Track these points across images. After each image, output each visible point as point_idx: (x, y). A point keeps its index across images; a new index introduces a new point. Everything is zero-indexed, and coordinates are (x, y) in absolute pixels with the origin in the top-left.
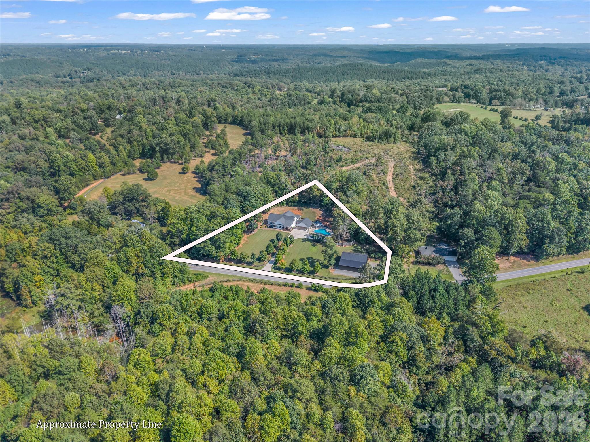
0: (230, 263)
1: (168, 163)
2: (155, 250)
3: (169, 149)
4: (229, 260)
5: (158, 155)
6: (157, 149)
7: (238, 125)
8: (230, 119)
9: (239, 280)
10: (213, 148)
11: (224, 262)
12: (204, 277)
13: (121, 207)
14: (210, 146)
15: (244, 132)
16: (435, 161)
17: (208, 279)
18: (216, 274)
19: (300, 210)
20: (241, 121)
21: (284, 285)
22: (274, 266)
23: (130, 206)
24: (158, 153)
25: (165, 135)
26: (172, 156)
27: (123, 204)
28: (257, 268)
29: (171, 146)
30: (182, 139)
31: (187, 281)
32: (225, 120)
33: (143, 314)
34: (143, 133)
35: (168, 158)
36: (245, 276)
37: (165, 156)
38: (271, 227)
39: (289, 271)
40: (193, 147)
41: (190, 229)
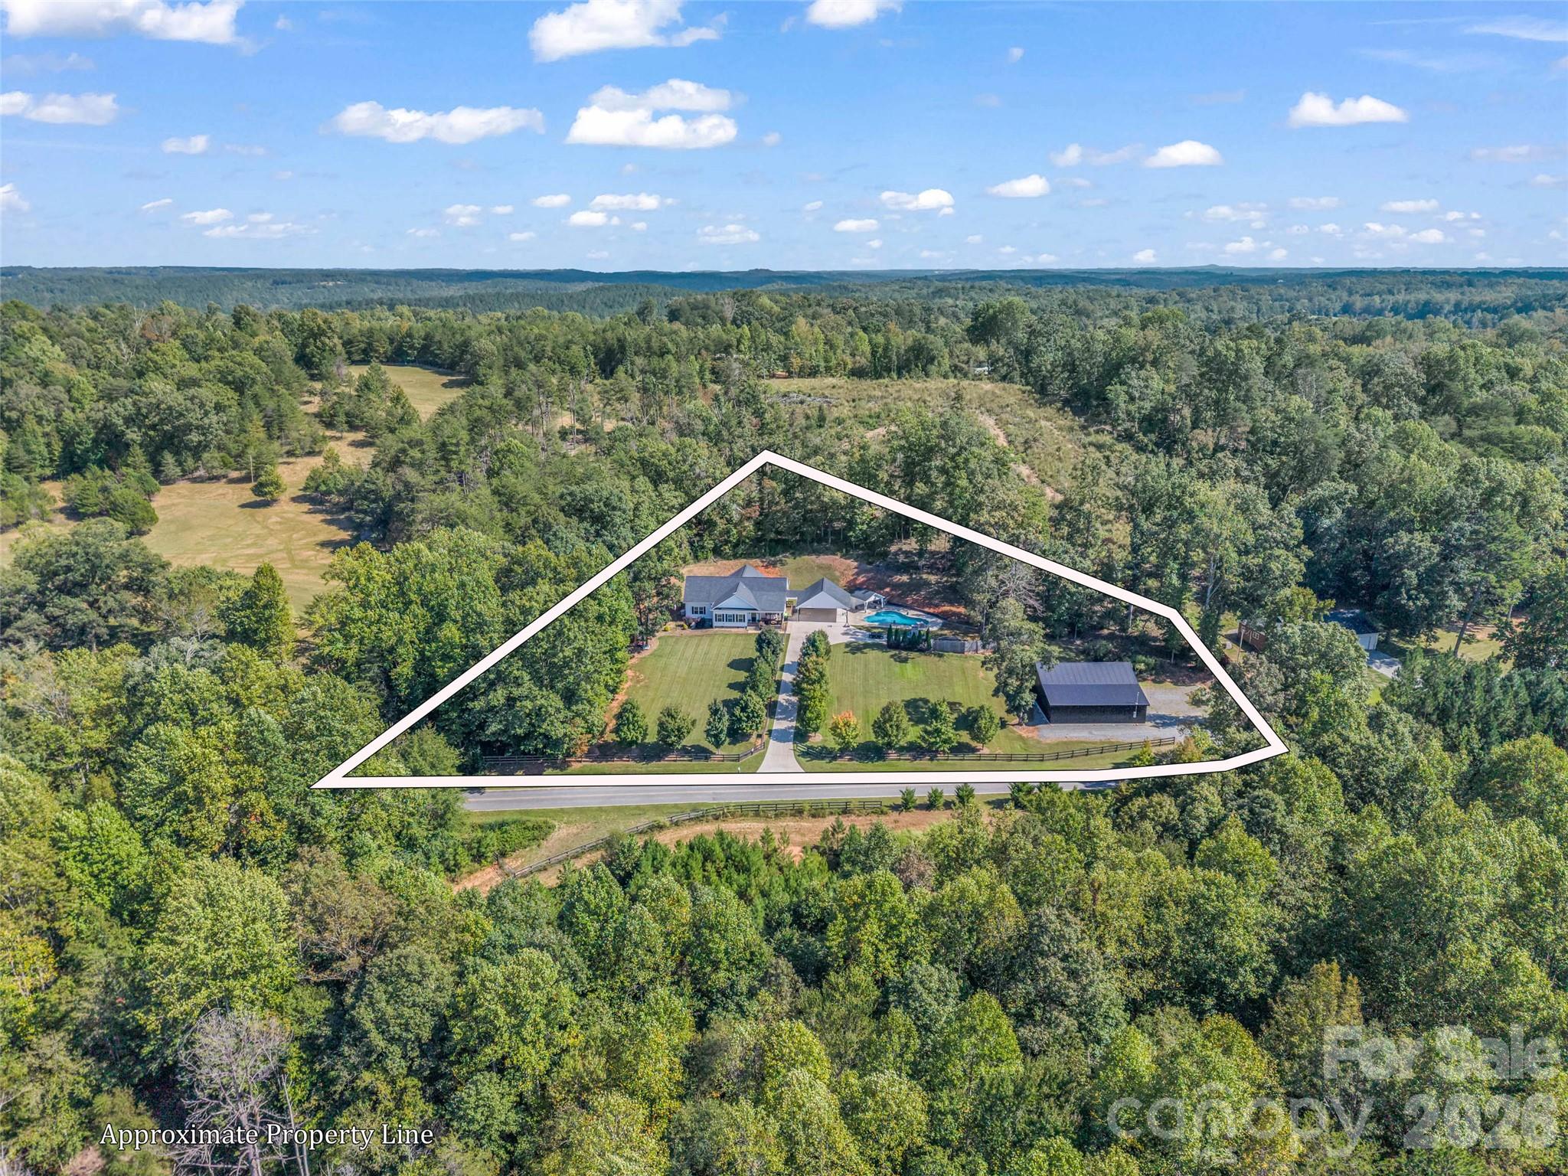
0: (617, 763)
1: (183, 486)
2: (310, 725)
3: (188, 428)
4: (604, 753)
5: (138, 455)
6: (133, 435)
7: (412, 363)
8: (384, 347)
9: (698, 819)
10: (353, 428)
11: (587, 764)
12: (537, 831)
13: (31, 616)
14: (342, 418)
15: (445, 379)
16: (1124, 397)
17: (555, 835)
18: (582, 811)
19: (774, 564)
20: (425, 349)
21: (895, 808)
22: (802, 747)
23: (77, 610)
24: (137, 450)
25: (158, 386)
26: (197, 457)
27: (42, 606)
28: (735, 765)
29: (194, 417)
30: (229, 395)
31: (464, 859)
32: (364, 351)
33: (377, 1040)
34: (58, 391)
35: (180, 464)
36: (705, 799)
37: (169, 458)
38: (703, 624)
39: (872, 754)
40: (275, 425)
41: (428, 635)
